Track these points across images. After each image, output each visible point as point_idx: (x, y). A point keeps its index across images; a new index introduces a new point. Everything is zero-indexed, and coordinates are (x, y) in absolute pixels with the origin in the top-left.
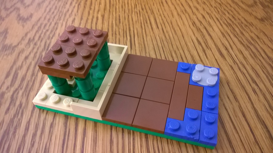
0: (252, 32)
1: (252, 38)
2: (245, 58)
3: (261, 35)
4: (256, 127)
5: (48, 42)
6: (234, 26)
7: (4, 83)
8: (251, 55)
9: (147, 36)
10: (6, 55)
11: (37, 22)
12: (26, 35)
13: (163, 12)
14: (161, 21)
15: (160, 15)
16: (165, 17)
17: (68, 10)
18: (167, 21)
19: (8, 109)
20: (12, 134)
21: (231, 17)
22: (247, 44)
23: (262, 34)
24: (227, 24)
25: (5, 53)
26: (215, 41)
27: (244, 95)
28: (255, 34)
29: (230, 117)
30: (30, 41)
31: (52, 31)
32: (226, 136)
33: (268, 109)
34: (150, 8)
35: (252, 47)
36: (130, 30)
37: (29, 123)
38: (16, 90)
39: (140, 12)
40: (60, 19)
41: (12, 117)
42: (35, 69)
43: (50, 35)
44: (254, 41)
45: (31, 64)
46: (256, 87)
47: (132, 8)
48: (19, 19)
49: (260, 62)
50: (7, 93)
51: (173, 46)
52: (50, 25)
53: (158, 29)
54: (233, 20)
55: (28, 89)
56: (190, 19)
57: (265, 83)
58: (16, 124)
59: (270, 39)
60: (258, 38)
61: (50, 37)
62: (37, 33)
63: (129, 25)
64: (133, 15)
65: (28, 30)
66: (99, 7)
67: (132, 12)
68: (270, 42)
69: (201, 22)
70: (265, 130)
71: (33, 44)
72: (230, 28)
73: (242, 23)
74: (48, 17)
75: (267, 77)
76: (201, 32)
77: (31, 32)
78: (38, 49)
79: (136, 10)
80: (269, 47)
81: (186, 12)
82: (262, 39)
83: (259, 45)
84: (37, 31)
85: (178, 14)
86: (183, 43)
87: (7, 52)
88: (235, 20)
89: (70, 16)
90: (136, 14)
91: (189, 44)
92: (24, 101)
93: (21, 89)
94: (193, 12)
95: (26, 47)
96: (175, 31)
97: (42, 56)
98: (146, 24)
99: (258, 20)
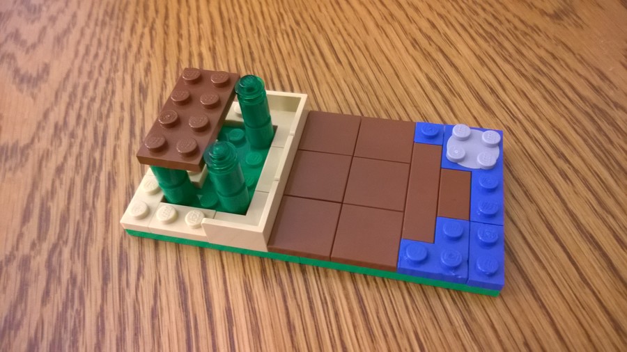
0: (539, 46)
1: (541, 59)
2: (534, 106)
3: (561, 52)
4: (579, 250)
5: (101, 126)
6: (501, 39)
7: (21, 235)
8: (545, 98)
9: (320, 84)
10: (10, 169)
11: (64, 81)
12: (46, 115)
13: (342, 23)
14: (343, 46)
15: (340, 33)
16: (349, 35)
17: (130, 46)
18: (355, 43)
19: (47, 293)
20: (70, 346)
21: (491, 19)
22: (535, 76)
23: (560, 47)
24: (484, 34)
25: (7, 166)
26: (466, 76)
27: (544, 185)
28: (547, 51)
29: (524, 238)
30: (57, 129)
31: (103, 101)
32: (523, 277)
33: (597, 209)
34: (314, 19)
35: (544, 80)
36: (279, 75)
37: (101, 316)
38: (55, 246)
39: (292, 30)
40: (114, 69)
41: (60, 309)
42: (86, 193)
43: (102, 109)
44: (546, 66)
45: (73, 183)
46: (565, 167)
47: (273, 24)
48: (17, 80)
49: (566, 111)
50: (34, 257)
51: (380, 99)
52: (95, 87)
53: (339, 65)
54: (496, 24)
55: (82, 242)
56: (405, 32)
57: (583, 154)
58: (72, 324)
59: (578, 57)
60: (554, 57)
61: (101, 114)
62: (70, 108)
63: (275, 63)
64: (280, 39)
65: (48, 105)
66: (199, 29)
67: (276, 33)
68: (579, 65)
69: (429, 38)
70: (597, 253)
71: (67, 137)
72: (492, 43)
73: (516, 28)
74: (86, 68)
75: (585, 141)
76: (434, 60)
77: (56, 109)
78: (81, 145)
79: (283, 27)
80: (580, 75)
81: (393, 18)
82: (564, 61)
83: (558, 73)
84: (69, 105)
85: (377, 25)
86: (400, 91)
87: (11, 163)
88: (501, 23)
89: (137, 60)
90: (285, 36)
91: (412, 91)
92: (79, 268)
93: (66, 242)
94: (407, 15)
95: (52, 144)
96: (377, 65)
97: (95, 160)
98: (311, 58)
99: (548, 19)
